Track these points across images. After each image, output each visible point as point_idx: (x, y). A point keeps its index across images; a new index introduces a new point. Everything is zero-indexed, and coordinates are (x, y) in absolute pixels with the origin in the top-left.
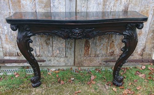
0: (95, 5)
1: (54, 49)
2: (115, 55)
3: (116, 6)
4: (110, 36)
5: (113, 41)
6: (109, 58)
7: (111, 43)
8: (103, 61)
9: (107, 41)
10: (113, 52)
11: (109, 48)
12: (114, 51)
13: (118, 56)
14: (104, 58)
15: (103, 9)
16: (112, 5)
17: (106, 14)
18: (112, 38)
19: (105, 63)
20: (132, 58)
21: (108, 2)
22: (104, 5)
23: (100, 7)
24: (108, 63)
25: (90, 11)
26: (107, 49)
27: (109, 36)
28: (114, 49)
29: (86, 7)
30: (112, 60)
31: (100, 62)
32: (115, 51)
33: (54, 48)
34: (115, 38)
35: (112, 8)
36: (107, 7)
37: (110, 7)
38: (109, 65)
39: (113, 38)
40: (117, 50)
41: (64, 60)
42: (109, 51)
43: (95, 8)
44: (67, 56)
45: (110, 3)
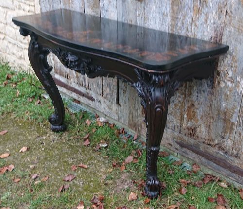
0: (159, 16)
1: (103, 84)
2: (198, 137)
3: (196, 25)
4: (187, 90)
5: (193, 105)
6: (186, 138)
7: (189, 108)
8: (175, 140)
9: (181, 99)
10: (194, 130)
11: (185, 116)
12: (195, 128)
13: (204, 143)
14: (176, 134)
15: (172, 26)
16: (189, 21)
17: (178, 41)
18: (192, 96)
19: (178, 147)
20: (236, 164)
21: (181, 13)
22: (174, 19)
23: (167, 23)
24: (184, 149)
25: (150, 27)
26: (182, 118)
27: (185, 91)
28: (197, 122)
29: (143, 17)
30: (192, 146)
31: (170, 142)
32: (198, 129)
33: (103, 81)
34: (197, 99)
35: (189, 30)
36: (179, 24)
37: (185, 25)
38: (187, 156)
39: (194, 98)
40: (203, 129)
41: (117, 110)
42: (187, 124)
43: (158, 21)
44: (120, 103)
45: (184, 17)
